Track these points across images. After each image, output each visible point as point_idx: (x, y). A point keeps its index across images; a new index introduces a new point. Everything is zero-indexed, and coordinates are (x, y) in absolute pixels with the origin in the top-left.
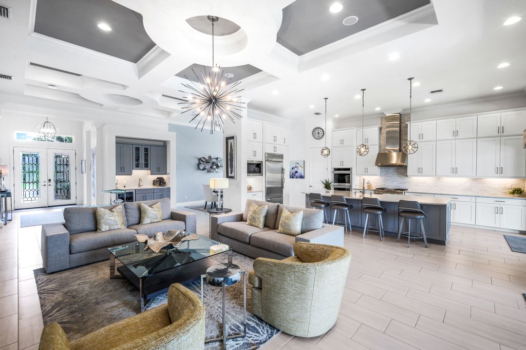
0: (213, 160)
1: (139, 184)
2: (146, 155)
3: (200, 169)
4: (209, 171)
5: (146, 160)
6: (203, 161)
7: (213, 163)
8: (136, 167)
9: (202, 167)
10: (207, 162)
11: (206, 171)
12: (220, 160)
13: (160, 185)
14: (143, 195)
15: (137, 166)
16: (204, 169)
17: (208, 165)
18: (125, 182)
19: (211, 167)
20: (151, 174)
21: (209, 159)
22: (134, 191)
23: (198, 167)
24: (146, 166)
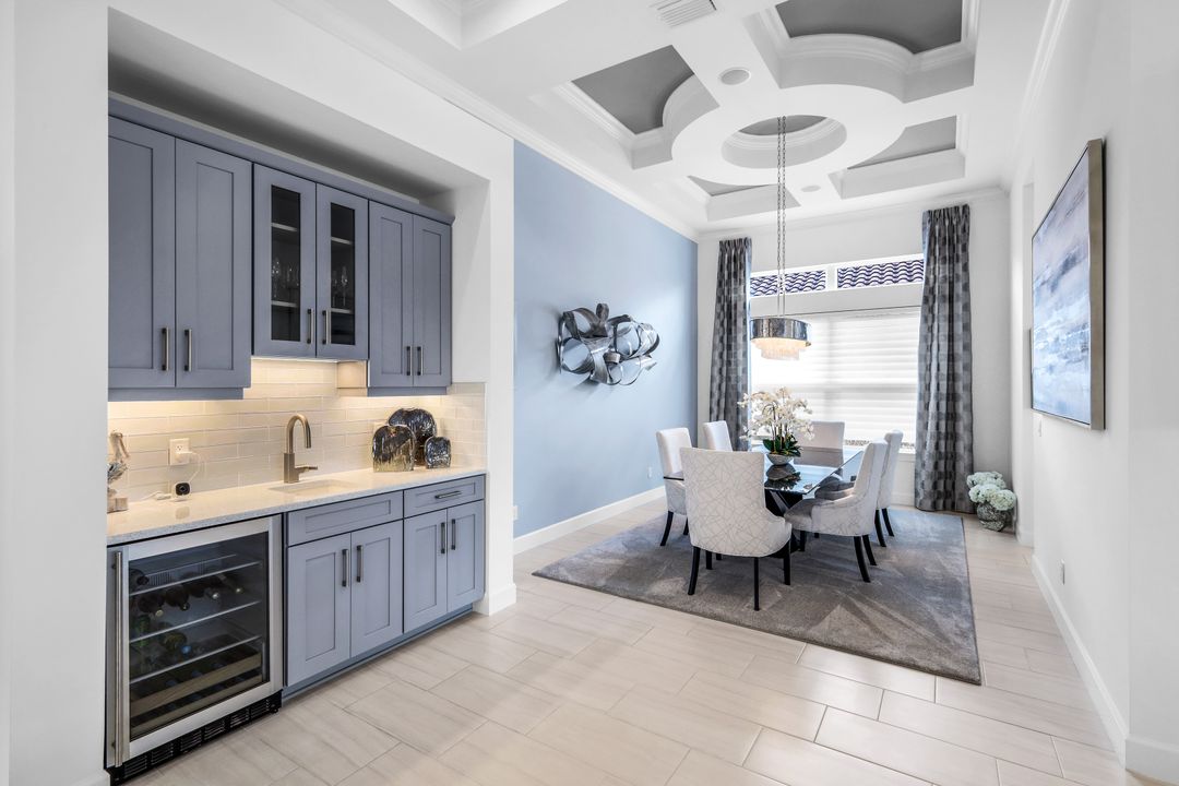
1: (289, 458)
2: (342, 259)
3: (564, 368)
4: (596, 380)
5: (343, 295)
8: (278, 334)
10: (596, 334)
13: (421, 458)
14: (343, 542)
15: (287, 326)
16: (586, 368)
17: (600, 347)
18: (181, 450)
19: (607, 359)
20: (373, 391)
22: (270, 526)
23: (558, 355)
24: (343, 331)
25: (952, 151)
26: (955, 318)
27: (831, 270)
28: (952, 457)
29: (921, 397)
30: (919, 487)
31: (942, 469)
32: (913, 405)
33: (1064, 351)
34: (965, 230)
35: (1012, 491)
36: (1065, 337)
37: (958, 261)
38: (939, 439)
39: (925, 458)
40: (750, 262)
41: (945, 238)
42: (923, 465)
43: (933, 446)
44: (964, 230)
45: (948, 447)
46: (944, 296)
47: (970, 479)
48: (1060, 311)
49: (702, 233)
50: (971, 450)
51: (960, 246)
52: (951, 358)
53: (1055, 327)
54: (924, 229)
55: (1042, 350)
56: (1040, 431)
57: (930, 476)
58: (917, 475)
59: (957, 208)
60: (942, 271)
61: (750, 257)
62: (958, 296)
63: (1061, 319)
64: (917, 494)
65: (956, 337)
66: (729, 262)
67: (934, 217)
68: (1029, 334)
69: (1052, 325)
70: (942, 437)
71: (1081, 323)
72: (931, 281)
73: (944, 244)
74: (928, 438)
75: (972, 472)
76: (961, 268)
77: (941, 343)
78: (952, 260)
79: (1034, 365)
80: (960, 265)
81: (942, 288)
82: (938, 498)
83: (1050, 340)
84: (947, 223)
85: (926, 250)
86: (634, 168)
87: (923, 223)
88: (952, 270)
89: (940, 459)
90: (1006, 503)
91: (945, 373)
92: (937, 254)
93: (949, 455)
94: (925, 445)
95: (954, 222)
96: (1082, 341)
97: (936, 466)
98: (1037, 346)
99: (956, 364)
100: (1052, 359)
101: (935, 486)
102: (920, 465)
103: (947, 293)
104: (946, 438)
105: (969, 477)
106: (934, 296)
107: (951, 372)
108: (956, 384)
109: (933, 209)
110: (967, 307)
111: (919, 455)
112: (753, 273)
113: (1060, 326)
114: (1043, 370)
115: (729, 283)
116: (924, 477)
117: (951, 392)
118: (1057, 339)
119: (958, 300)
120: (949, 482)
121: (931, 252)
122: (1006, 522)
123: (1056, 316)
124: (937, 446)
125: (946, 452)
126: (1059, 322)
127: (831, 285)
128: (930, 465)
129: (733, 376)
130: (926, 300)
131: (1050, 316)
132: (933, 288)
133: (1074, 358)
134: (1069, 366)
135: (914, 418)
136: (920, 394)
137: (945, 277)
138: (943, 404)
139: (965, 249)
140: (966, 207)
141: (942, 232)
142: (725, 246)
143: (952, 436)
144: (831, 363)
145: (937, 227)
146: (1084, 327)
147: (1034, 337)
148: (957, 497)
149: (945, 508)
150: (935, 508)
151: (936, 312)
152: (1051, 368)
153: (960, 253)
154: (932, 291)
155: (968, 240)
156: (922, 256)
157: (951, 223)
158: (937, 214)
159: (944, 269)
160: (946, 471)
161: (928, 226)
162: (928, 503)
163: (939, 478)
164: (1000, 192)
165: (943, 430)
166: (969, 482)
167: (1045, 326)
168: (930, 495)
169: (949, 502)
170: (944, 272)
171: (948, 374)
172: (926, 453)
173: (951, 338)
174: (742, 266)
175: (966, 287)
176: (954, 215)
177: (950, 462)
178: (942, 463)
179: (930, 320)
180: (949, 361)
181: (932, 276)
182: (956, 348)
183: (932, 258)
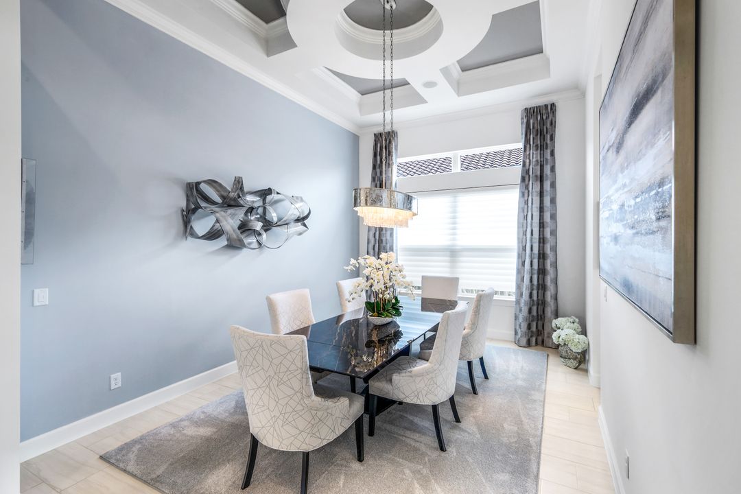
0: (249, 198)
3: (193, 234)
4: (234, 245)
6: (207, 199)
7: (251, 210)
9: (202, 225)
11: (222, 242)
12: (276, 202)
16: (213, 235)
17: (233, 215)
19: (244, 227)
21: (234, 190)
23: (186, 222)
25: (540, 55)
26: (545, 193)
27: (457, 155)
28: (542, 304)
29: (519, 256)
30: (518, 328)
31: (534, 313)
32: (512, 262)
33: (630, 219)
34: (553, 124)
35: (586, 336)
36: (632, 202)
37: (547, 148)
38: (532, 289)
39: (522, 305)
40: (396, 149)
41: (538, 130)
42: (521, 310)
43: (528, 295)
44: (551, 124)
45: (540, 295)
46: (536, 176)
47: (555, 322)
48: (626, 172)
49: (362, 127)
50: (556, 299)
51: (549, 136)
52: (542, 225)
53: (621, 192)
54: (522, 123)
55: (607, 218)
56: (605, 296)
57: (525, 319)
58: (516, 318)
59: (546, 106)
60: (535, 156)
61: (396, 146)
62: (547, 175)
63: (627, 181)
64: (516, 333)
65: (545, 208)
66: (381, 150)
67: (530, 113)
68: (597, 205)
69: (617, 191)
70: (535, 287)
71: (658, 178)
72: (527, 164)
73: (537, 135)
74: (524, 289)
75: (557, 316)
76: (549, 153)
77: (534, 214)
78: (542, 147)
79: (602, 233)
80: (549, 151)
81: (535, 170)
82: (531, 336)
83: (615, 207)
84: (539, 119)
85: (523, 140)
86: (268, 55)
87: (522, 118)
88: (542, 155)
89: (533, 305)
90: (580, 346)
91: (538, 237)
92: (532, 143)
93: (540, 302)
94: (522, 295)
95: (544, 117)
96: (658, 205)
97: (530, 311)
98: (604, 214)
99: (545, 230)
100: (617, 228)
101: (529, 327)
102: (518, 309)
103: (539, 173)
104: (538, 289)
105: (554, 320)
106: (529, 176)
107: (541, 236)
108: (545, 246)
109: (528, 107)
110: (553, 185)
111: (518, 302)
112: (398, 160)
113: (626, 190)
114: (609, 239)
115: (381, 166)
116: (521, 319)
117: (541, 252)
118: (623, 205)
119: (547, 180)
120: (540, 323)
121: (527, 141)
122: (580, 361)
123: (622, 179)
124: (531, 295)
125: (538, 300)
126: (624, 186)
127: (456, 168)
128: (525, 310)
129: (384, 239)
130: (523, 179)
131: (615, 182)
132: (529, 169)
133: (644, 228)
134: (637, 239)
135: (514, 272)
136: (519, 254)
137: (537, 161)
138: (536, 261)
139: (552, 138)
140: (553, 105)
141: (536, 126)
142: (378, 137)
143: (542, 287)
144: (454, 229)
145: (532, 121)
146: (661, 184)
147: (601, 206)
148: (546, 335)
149: (537, 344)
150: (529, 345)
151: (530, 189)
152: (616, 239)
153: (549, 142)
154: (528, 172)
155: (555, 131)
156: (520, 145)
157: (542, 118)
158: (532, 111)
159: (537, 154)
160: (538, 315)
161: (525, 120)
162: (524, 341)
163: (533, 321)
164: (578, 91)
165: (535, 282)
166: (554, 325)
167: (610, 193)
168: (526, 334)
169: (540, 339)
170: (537, 157)
171: (540, 239)
172: (522, 301)
173: (542, 209)
174: (390, 154)
175: (553, 169)
176: (544, 111)
177: (540, 308)
178: (535, 308)
179: (526, 195)
180: (540, 227)
181: (528, 161)
182: (545, 217)
183: (528, 146)
